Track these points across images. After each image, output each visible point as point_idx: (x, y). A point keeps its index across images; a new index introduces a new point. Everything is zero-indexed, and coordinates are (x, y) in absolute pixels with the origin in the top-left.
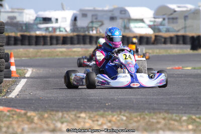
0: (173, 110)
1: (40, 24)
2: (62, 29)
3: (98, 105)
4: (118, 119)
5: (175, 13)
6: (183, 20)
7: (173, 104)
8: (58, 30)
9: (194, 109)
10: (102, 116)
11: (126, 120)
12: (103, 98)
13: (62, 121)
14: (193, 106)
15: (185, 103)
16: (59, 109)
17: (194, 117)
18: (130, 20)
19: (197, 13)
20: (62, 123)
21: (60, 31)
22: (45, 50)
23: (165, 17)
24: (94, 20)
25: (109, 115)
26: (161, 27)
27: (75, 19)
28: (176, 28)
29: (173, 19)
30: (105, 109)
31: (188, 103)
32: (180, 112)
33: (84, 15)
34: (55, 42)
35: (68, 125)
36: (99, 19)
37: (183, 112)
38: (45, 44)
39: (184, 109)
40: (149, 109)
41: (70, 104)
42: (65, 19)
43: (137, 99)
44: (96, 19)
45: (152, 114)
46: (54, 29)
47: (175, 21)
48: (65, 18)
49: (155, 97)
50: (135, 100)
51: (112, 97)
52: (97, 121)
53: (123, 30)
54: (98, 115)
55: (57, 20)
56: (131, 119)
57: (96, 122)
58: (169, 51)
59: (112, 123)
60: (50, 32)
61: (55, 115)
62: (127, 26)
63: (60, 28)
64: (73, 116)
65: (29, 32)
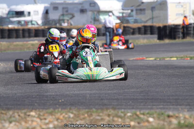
0: (123, 105)
1: (13, 17)
2: (33, 23)
3: (51, 102)
4: (66, 116)
5: (142, 5)
6: (150, 11)
7: (124, 99)
8: (30, 24)
9: (142, 104)
10: (51, 114)
11: (73, 118)
12: (59, 93)
13: (10, 120)
14: (141, 101)
15: (135, 97)
16: (13, 107)
17: (138, 113)
18: (100, 12)
19: (164, 4)
20: (10, 122)
21: (32, 24)
22: (17, 43)
23: (133, 8)
24: (65, 13)
25: (57, 113)
26: (129, 18)
27: (47, 12)
28: (144, 19)
29: (141, 10)
30: (57, 106)
31: (138, 98)
32: (129, 107)
33: (56, 8)
34: (27, 34)
35: (15, 125)
36: (69, 12)
37: (131, 107)
38: (17, 37)
39: (133, 104)
40: (100, 105)
41: (25, 101)
42: (36, 12)
43: (91, 94)
44: (67, 11)
45: (99, 111)
46: (26, 23)
47: (142, 12)
48: (38, 12)
49: (109, 91)
50: (88, 96)
51: (68, 93)
52: (45, 119)
53: (93, 21)
54: (47, 113)
55: (29, 13)
56: (78, 117)
57: (43, 121)
58: (137, 41)
59: (59, 121)
60: (22, 25)
61: (6, 114)
62: (97, 18)
63: (31, 21)
64: (22, 115)
65: (2, 26)
